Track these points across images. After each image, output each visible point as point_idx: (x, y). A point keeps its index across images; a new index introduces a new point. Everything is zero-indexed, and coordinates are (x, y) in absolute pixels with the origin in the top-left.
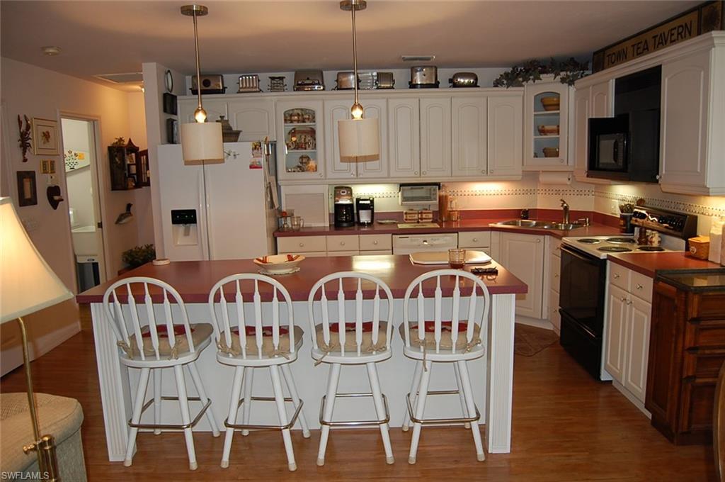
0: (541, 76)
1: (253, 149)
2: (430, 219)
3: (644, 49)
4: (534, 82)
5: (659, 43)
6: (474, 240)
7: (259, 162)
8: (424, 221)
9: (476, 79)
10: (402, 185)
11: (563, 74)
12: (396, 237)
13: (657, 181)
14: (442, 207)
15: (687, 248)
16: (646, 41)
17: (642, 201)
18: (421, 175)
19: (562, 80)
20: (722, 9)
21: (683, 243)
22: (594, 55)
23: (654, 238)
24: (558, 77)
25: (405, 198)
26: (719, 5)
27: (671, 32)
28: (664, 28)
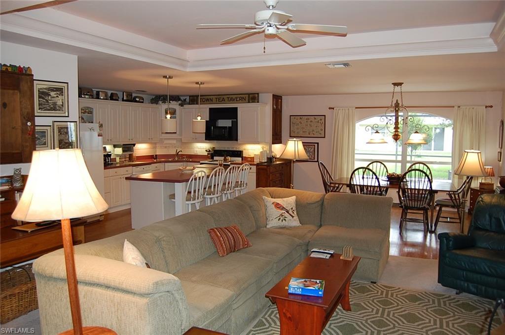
1: (99, 127)
3: (223, 100)
6: (156, 167)
8: (126, 161)
9: (143, 99)
10: (124, 145)
11: (180, 102)
12: (134, 167)
13: (237, 141)
14: (130, 155)
15: (242, 160)
16: (223, 98)
17: (214, 148)
18: (131, 140)
19: (180, 105)
20: (258, 96)
21: (240, 159)
22: (190, 96)
23: (229, 158)
24: (178, 103)
25: (124, 151)
26: (257, 95)
27: (236, 98)
28: (232, 96)
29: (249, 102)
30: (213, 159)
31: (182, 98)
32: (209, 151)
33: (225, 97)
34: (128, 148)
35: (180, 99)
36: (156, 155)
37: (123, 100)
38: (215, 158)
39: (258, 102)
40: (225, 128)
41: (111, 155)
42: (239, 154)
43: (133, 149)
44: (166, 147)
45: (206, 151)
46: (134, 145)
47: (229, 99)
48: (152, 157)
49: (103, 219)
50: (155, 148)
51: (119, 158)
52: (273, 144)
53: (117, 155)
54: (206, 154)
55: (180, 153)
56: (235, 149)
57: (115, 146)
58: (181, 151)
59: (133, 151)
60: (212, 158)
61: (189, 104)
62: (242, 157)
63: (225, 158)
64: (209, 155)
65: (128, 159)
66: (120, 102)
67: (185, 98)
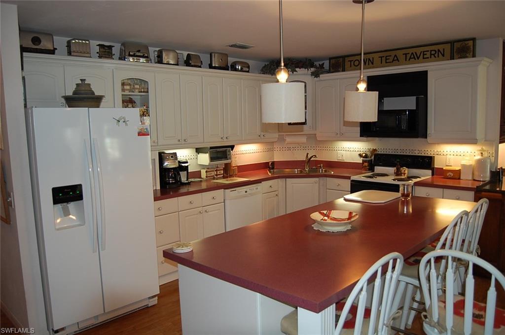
0: (297, 69)
1: (141, 116)
2: (221, 174)
3: (393, 60)
4: (293, 73)
5: (410, 58)
6: (271, 186)
7: (146, 129)
8: (218, 176)
9: (249, 67)
10: (211, 148)
11: (313, 69)
12: (228, 191)
13: (426, 138)
14: (226, 165)
15: (433, 174)
16: (395, 56)
17: (375, 150)
18: (225, 140)
19: (313, 74)
20: (474, 45)
21: (430, 172)
22: (330, 59)
23: (406, 171)
24: (310, 72)
25: (212, 159)
26: (471, 43)
27: (424, 53)
28: (413, 50)
29: (452, 58)
30: (373, 171)
31: (317, 64)
32: (366, 156)
33: (400, 54)
34: (220, 153)
35: (312, 66)
36: (273, 163)
37: (211, 67)
38: (378, 169)
39: (474, 56)
40: (401, 112)
41: (187, 166)
42: (426, 162)
43: (230, 154)
44: (289, 149)
45: (360, 155)
46: (232, 147)
47: (408, 56)
48: (266, 166)
49: (156, 302)
50: (271, 150)
51: (205, 171)
52: (501, 142)
53: (203, 166)
54: (360, 160)
55: (312, 159)
56: (417, 153)
57: (199, 151)
58: (315, 156)
59: (230, 158)
60: (372, 169)
61: (329, 72)
62: (433, 169)
63: (398, 170)
64: (366, 164)
65: (222, 172)
66: (205, 71)
67: (321, 63)
